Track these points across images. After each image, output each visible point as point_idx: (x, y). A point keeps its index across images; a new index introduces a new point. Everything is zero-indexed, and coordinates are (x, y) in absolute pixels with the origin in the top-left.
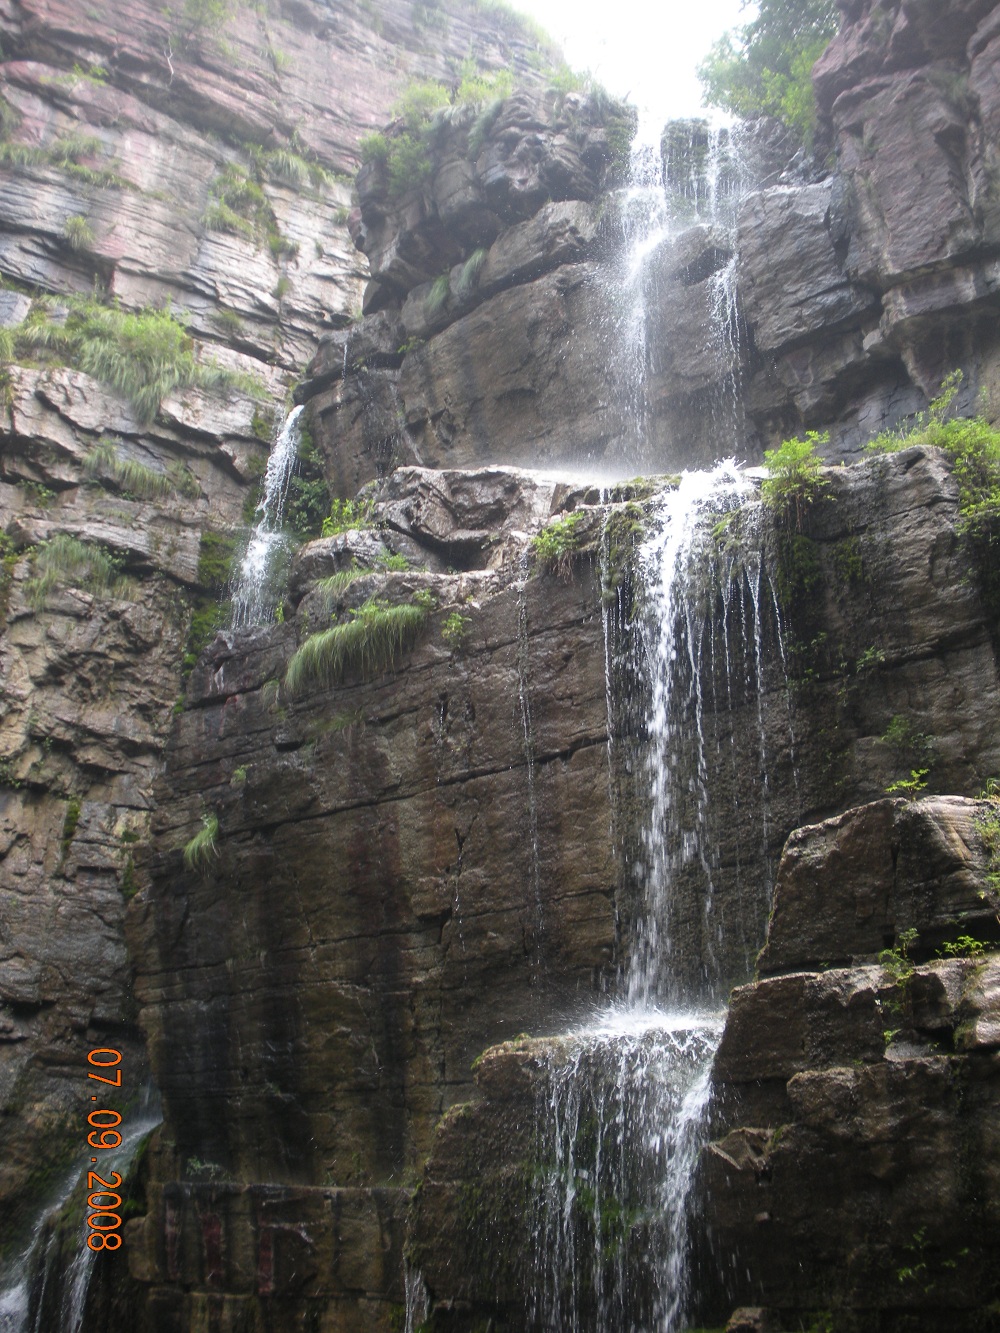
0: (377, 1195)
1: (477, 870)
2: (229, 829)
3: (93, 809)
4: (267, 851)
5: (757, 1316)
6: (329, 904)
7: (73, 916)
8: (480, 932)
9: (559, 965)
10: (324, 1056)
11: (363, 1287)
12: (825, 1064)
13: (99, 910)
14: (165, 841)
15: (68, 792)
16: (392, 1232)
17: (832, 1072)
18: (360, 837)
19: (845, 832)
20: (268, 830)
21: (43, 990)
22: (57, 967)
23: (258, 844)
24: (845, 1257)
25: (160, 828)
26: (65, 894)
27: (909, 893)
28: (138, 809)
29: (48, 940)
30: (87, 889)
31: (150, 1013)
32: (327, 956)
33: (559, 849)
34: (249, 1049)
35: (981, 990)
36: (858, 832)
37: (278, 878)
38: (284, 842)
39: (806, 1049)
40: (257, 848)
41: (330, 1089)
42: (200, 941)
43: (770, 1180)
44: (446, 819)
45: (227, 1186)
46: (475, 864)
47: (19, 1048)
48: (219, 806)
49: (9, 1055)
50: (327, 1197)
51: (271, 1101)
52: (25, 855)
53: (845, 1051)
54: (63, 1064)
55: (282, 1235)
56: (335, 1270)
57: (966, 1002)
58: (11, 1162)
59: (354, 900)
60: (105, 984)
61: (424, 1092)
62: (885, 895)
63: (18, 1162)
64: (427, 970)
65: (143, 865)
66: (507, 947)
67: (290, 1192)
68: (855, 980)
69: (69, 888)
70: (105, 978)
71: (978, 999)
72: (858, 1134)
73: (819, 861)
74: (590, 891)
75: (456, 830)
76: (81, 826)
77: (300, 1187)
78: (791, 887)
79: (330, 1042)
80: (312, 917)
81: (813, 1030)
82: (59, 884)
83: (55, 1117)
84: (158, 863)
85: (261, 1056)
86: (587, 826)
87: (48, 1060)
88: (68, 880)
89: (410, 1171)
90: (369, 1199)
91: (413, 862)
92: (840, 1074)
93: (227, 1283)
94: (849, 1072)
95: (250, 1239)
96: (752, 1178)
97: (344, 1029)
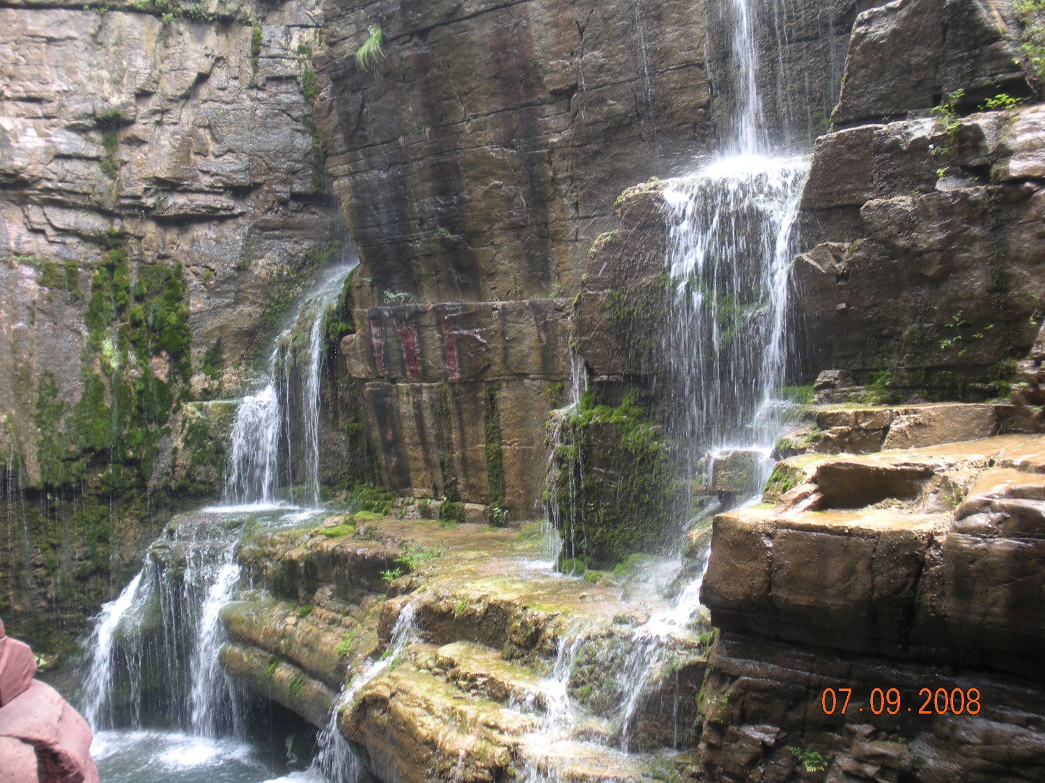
0: (533, 305)
1: (596, 53)
2: (390, 35)
3: (272, 31)
4: (423, 50)
5: (836, 376)
6: (478, 87)
7: (268, 116)
8: (602, 101)
9: (665, 123)
10: (483, 204)
11: (526, 371)
12: (889, 194)
13: (287, 109)
14: (338, 50)
15: (251, 20)
16: (546, 331)
17: (895, 199)
18: (499, 33)
19: (904, 13)
20: (423, 33)
21: (253, 176)
22: (260, 157)
23: (416, 45)
24: (901, 333)
25: (332, 40)
26: (259, 100)
27: (956, 60)
28: (307, 27)
29: (251, 137)
30: (276, 95)
31: (341, 185)
32: (479, 128)
33: (661, 33)
34: (422, 203)
35: (1014, 136)
36: (915, 13)
37: (435, 70)
38: (437, 41)
39: (875, 183)
40: (416, 48)
41: (489, 229)
42: (375, 124)
43: (847, 280)
44: (568, 14)
45: (416, 307)
46: (594, 48)
47: (241, 220)
48: (382, 18)
49: (234, 226)
50: (495, 309)
51: (443, 241)
52: (224, 73)
53: (905, 184)
54: (274, 229)
55: (462, 339)
56: (504, 361)
57: (1001, 146)
58: (248, 303)
59: (498, 82)
60: (299, 166)
61: (563, 226)
62: (935, 63)
63: (253, 303)
64: (560, 132)
65: (322, 71)
66: (623, 112)
67: (465, 308)
68: (913, 129)
69: (261, 95)
70: (298, 161)
71: (1012, 143)
72: (914, 245)
73: (882, 37)
74: (687, 65)
75: (577, 22)
76: (264, 46)
77: (473, 303)
78: (858, 58)
79: (486, 193)
80: (465, 98)
81: (879, 168)
82: (254, 93)
83: (274, 268)
84: (336, 67)
85: (433, 208)
86: (682, 14)
87: (263, 227)
88: (259, 89)
89: (555, 286)
90: (527, 308)
91: (543, 50)
92: (901, 201)
93: (424, 376)
94: (908, 200)
95: (438, 344)
96: (834, 279)
97: (497, 182)
